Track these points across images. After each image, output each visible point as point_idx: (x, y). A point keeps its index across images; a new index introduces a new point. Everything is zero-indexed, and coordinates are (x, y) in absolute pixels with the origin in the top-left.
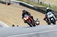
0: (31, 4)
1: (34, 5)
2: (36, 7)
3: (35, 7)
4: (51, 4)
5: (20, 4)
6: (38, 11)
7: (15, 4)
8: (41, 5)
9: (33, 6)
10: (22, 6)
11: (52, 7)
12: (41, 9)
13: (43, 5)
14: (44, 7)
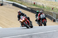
0: (25, 4)
1: (28, 6)
2: (30, 8)
3: (28, 8)
4: (44, 4)
5: (13, 5)
6: (31, 12)
7: (8, 5)
8: (35, 6)
9: (26, 7)
10: (15, 7)
11: (45, 8)
12: (34, 10)
13: (37, 6)
14: (38, 8)
